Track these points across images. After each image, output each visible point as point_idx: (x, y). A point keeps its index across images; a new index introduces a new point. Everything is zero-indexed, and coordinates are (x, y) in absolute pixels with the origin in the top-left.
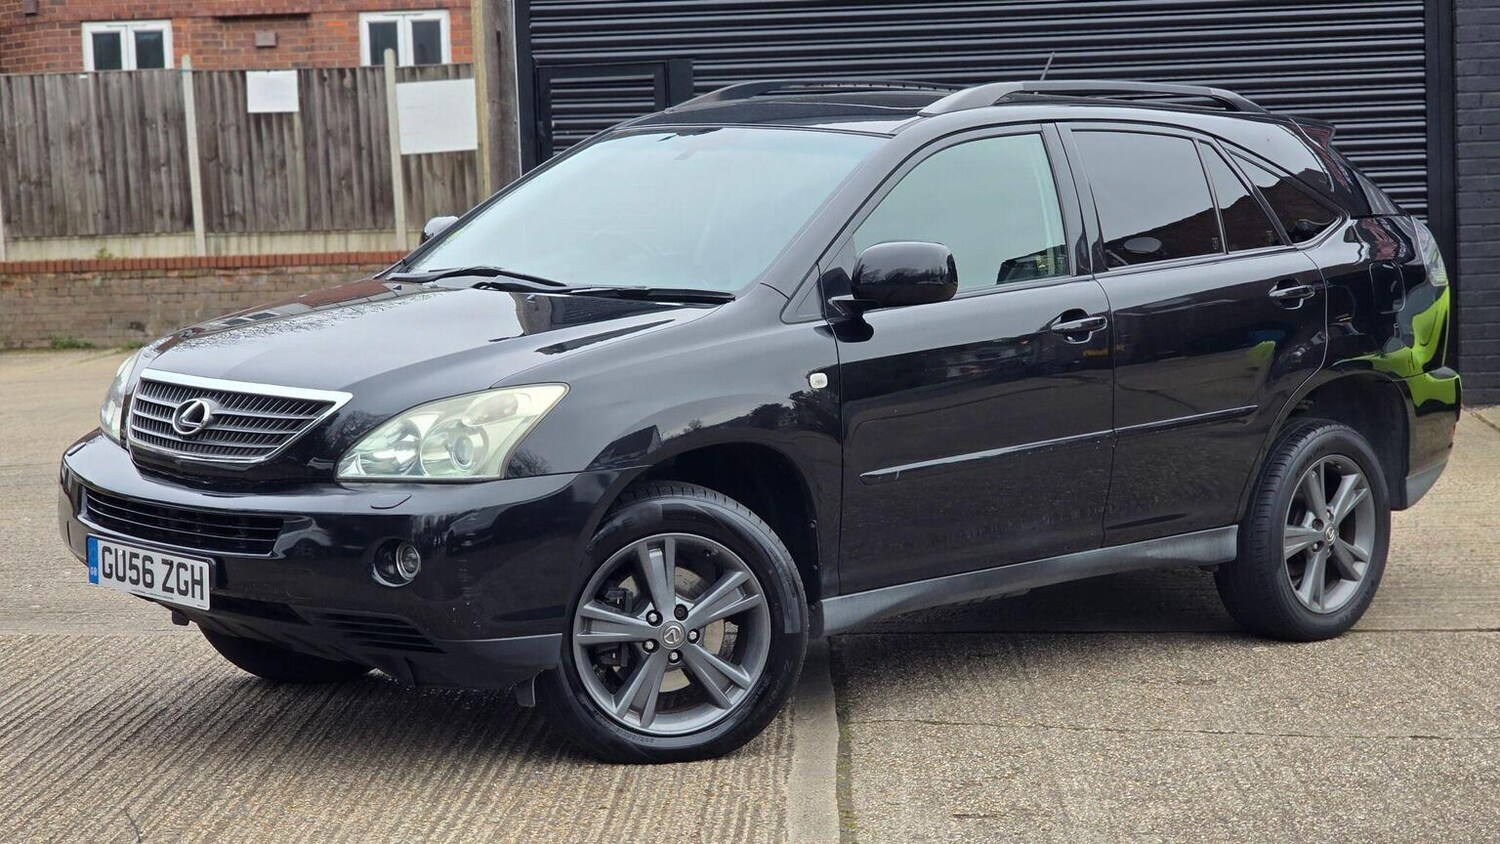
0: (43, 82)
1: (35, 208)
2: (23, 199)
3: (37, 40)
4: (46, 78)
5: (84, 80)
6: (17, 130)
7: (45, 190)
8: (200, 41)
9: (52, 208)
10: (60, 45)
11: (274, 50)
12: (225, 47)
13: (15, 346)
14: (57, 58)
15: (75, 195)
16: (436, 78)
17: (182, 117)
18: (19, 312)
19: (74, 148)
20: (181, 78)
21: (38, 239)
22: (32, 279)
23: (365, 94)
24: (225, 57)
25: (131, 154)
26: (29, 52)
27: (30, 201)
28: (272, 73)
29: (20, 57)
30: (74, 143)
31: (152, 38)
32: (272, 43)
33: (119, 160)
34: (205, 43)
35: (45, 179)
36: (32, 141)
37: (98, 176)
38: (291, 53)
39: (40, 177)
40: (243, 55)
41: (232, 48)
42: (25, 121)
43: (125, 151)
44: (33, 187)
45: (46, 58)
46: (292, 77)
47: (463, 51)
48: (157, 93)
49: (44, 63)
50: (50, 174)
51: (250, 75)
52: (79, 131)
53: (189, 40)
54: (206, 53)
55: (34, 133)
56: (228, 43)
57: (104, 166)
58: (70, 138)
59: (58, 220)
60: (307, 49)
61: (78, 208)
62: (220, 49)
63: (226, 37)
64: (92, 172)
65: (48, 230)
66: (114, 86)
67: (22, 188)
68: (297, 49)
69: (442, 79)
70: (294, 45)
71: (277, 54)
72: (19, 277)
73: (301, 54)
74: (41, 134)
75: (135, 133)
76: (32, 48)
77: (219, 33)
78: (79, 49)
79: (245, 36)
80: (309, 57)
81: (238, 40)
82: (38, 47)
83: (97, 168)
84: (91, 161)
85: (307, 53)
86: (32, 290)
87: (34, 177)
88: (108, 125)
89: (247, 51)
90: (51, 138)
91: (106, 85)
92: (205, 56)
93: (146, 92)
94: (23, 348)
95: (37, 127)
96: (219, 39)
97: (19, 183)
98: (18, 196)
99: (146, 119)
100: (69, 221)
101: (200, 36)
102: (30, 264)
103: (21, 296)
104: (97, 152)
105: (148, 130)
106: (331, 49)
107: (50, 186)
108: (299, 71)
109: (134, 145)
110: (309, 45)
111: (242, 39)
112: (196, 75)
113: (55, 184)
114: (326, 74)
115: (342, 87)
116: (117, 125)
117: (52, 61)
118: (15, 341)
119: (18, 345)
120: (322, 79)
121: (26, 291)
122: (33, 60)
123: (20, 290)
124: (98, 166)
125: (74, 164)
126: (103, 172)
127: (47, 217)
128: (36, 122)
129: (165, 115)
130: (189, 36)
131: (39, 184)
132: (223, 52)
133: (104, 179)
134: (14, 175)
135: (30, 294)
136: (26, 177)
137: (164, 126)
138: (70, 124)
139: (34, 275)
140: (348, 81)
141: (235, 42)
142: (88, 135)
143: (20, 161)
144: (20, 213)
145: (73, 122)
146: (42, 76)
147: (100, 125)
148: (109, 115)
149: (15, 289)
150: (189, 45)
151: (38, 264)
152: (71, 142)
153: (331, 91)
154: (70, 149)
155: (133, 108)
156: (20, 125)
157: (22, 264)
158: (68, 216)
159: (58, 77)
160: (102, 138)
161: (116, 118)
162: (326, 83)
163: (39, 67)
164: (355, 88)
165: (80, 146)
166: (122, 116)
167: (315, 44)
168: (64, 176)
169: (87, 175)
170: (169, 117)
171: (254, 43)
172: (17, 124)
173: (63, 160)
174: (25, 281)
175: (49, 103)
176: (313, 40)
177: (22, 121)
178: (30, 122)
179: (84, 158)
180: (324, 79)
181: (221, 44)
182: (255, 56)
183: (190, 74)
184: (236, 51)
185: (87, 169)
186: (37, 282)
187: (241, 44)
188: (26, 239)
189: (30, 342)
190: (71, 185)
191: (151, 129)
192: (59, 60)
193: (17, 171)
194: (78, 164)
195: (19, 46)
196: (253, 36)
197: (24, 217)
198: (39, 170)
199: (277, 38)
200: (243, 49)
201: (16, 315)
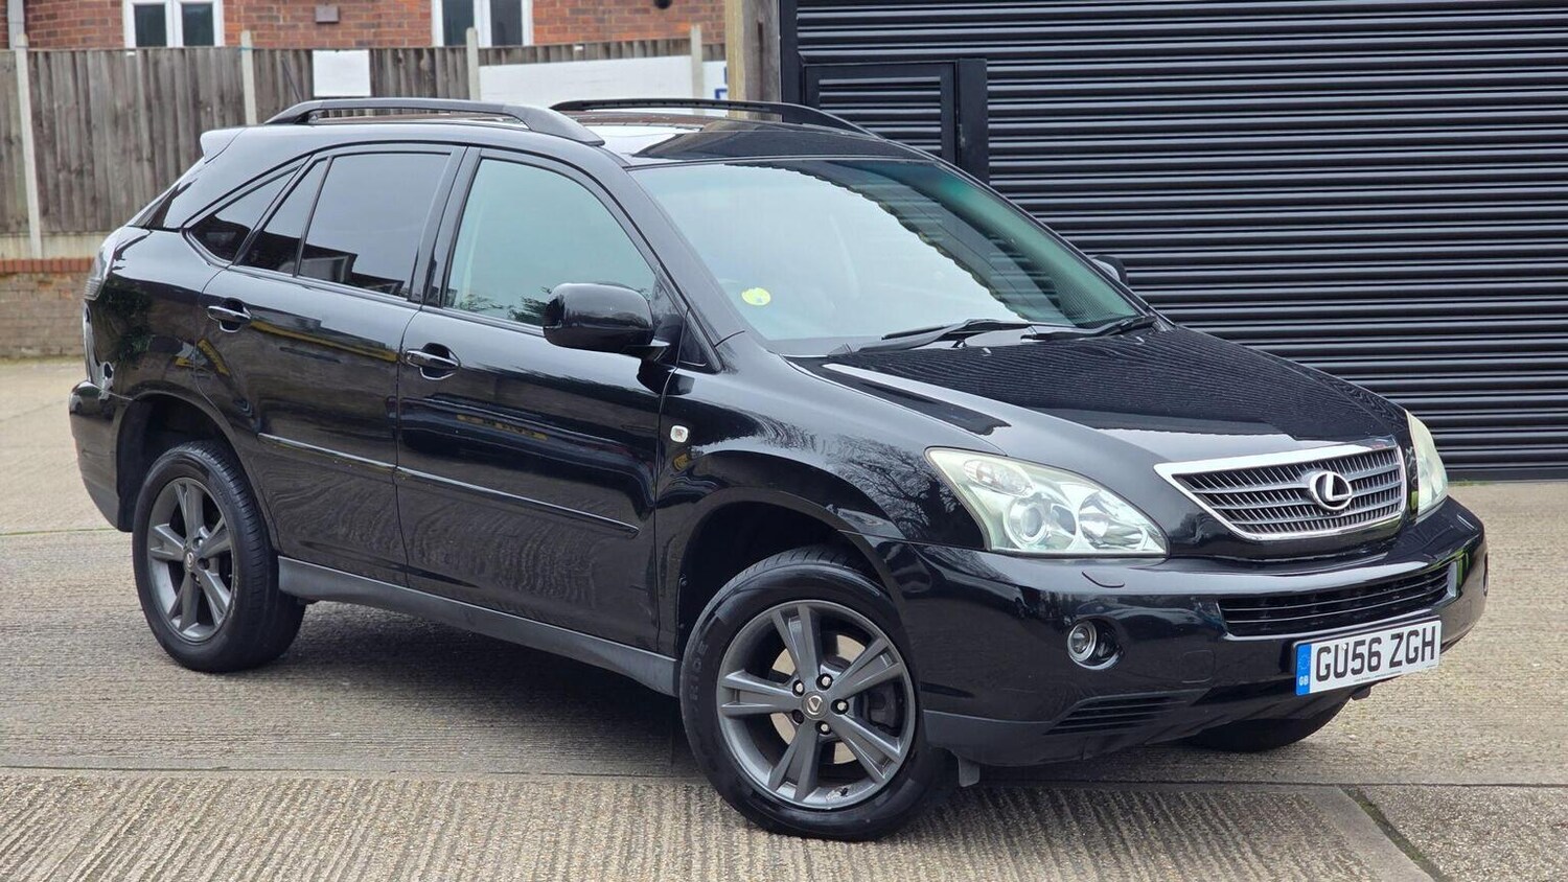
0: (85, 60)
1: (76, 199)
2: (62, 190)
3: (72, 11)
4: (89, 55)
5: (131, 57)
6: (56, 113)
7: (87, 181)
8: (254, 15)
9: (94, 199)
10: (98, 18)
11: (336, 26)
12: (281, 22)
13: (52, 353)
14: (95, 32)
15: (120, 185)
16: (523, 61)
17: (240, 99)
18: (57, 315)
19: (120, 133)
20: (240, 56)
21: (78, 234)
22: (72, 278)
23: (445, 79)
24: (282, 33)
25: (182, 140)
26: (62, 25)
27: (70, 191)
28: (341, 53)
29: (52, 30)
30: (120, 127)
31: (200, 11)
32: (334, 18)
33: (170, 147)
34: (260, 18)
35: (88, 167)
36: (72, 126)
37: (146, 164)
38: (353, 30)
39: (82, 165)
40: (302, 31)
41: (289, 23)
42: (65, 102)
43: (176, 136)
44: (74, 176)
45: (80, 31)
46: (362, 57)
47: (546, 30)
48: (213, 73)
49: (80, 37)
50: (92, 161)
51: (316, 54)
52: (126, 115)
53: (242, 14)
54: (261, 29)
55: (73, 115)
56: (284, 18)
57: (153, 154)
58: (116, 121)
59: (101, 213)
60: (373, 26)
61: (124, 200)
62: (275, 24)
63: (283, 12)
64: (139, 160)
65: (89, 225)
66: (165, 64)
67: (61, 176)
68: (362, 26)
69: (530, 62)
70: (359, 21)
71: (340, 31)
72: (58, 276)
73: (365, 31)
74: (83, 116)
75: (188, 117)
76: (66, 20)
77: (275, 6)
78: (119, 22)
79: (304, 10)
80: (375, 35)
81: (296, 14)
82: (73, 19)
83: (145, 155)
84: (138, 148)
85: (373, 30)
86: (73, 290)
87: (75, 165)
88: (157, 106)
89: (307, 27)
90: (93, 122)
91: (156, 63)
92: (261, 32)
93: (200, 71)
94: (61, 355)
95: (78, 110)
96: (275, 14)
97: (59, 171)
98: (57, 186)
99: (200, 103)
100: (113, 215)
101: (255, 10)
102: (70, 262)
103: (60, 298)
104: (146, 136)
105: (202, 114)
106: (400, 26)
107: (93, 175)
108: (371, 51)
109: (187, 129)
110: (376, 22)
111: (300, 13)
112: (257, 53)
113: (98, 173)
114: (401, 55)
115: (418, 68)
116: (168, 107)
117: (89, 35)
118: (53, 347)
119: (56, 352)
120: (397, 61)
121: (66, 292)
122: (67, 33)
123: (60, 291)
124: (146, 153)
125: (119, 151)
126: (151, 161)
127: (89, 208)
128: (77, 103)
129: (222, 98)
130: (242, 11)
131: (80, 172)
132: (279, 28)
133: (153, 167)
134: (53, 162)
135: (71, 296)
136: (66, 166)
137: (221, 110)
138: (115, 106)
139: (75, 275)
140: (425, 63)
141: (292, 17)
142: (136, 120)
143: (59, 147)
144: (59, 205)
145: (119, 104)
146: (85, 52)
147: (149, 107)
148: (159, 97)
149: (54, 290)
150: (242, 20)
151: (80, 261)
152: (117, 126)
153: (407, 74)
154: (116, 133)
155: (185, 88)
156: (59, 107)
157: (61, 262)
158: (112, 208)
159: (103, 53)
160: (151, 121)
161: (166, 99)
162: (401, 65)
163: (74, 41)
164: (433, 71)
165: (126, 129)
166: (174, 98)
167: (383, 21)
168: (108, 164)
169: (133, 163)
170: (227, 100)
171: (315, 17)
172: (56, 106)
173: (107, 146)
174: (64, 281)
175: (92, 83)
176: (380, 16)
177: (61, 102)
178: (72, 102)
179: (131, 145)
180: (399, 60)
181: (277, 18)
182: (315, 33)
183: (250, 53)
184: (294, 27)
185: (134, 156)
186: (78, 281)
187: (301, 19)
188: (65, 233)
189: (70, 349)
190: (116, 174)
191: (207, 113)
192: (98, 34)
193: (55, 159)
194: (124, 151)
195: (53, 17)
196: (313, 10)
197: (63, 210)
198: (80, 156)
199: (340, 13)
200: (301, 25)
201: (55, 318)
